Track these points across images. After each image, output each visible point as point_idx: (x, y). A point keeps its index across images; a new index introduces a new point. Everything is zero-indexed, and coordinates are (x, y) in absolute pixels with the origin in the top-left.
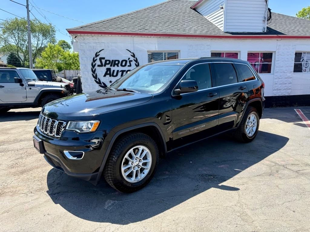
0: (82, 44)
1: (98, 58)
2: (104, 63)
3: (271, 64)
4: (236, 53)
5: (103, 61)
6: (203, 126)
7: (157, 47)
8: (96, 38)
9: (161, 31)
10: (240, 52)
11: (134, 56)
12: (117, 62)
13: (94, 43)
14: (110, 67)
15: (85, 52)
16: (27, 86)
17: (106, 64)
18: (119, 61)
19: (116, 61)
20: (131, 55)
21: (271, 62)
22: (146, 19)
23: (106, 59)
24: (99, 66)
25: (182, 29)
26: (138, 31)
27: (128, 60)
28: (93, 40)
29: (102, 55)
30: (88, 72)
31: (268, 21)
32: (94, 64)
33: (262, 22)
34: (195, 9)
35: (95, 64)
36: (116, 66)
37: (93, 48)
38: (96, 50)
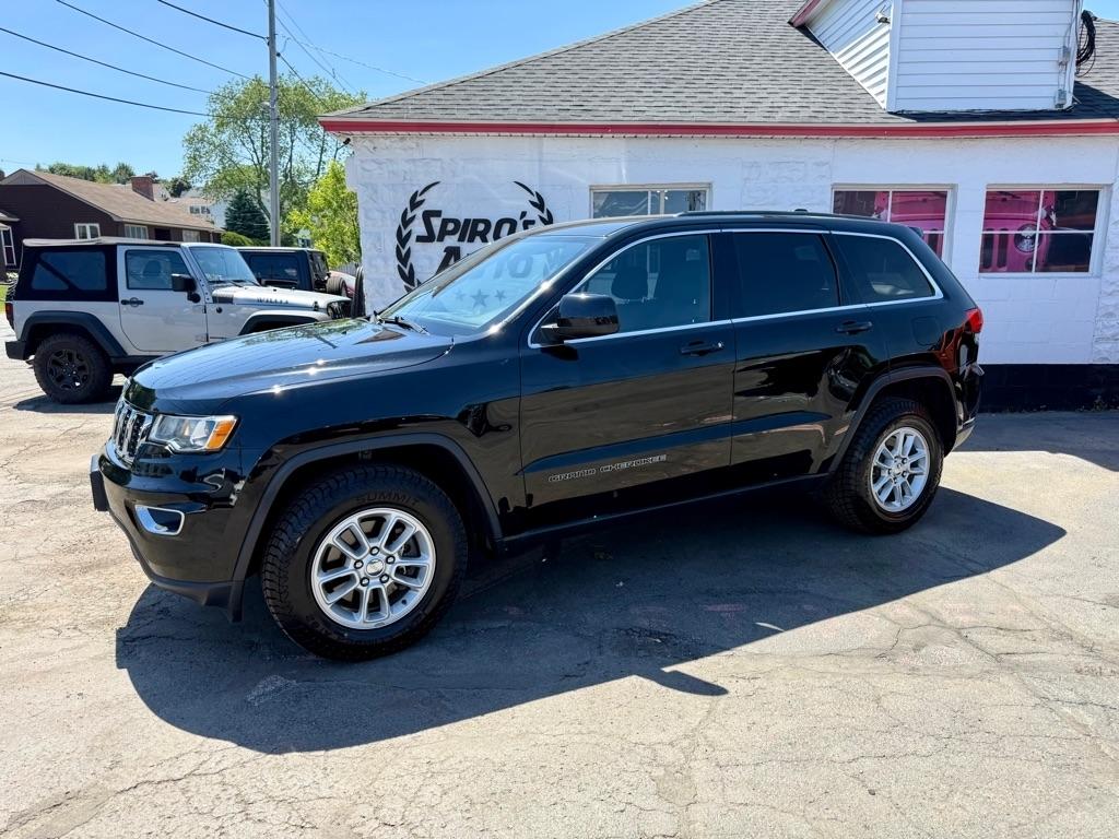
0: (367, 167)
1: (419, 212)
2: (437, 230)
3: (1092, 235)
4: (936, 193)
5: (436, 223)
6: (656, 459)
7: (624, 171)
8: (412, 140)
9: (640, 114)
10: (953, 187)
11: (540, 205)
12: (481, 227)
13: (407, 161)
14: (457, 244)
15: (376, 192)
16: (211, 301)
17: (444, 233)
18: (487, 223)
19: (477, 222)
20: (532, 203)
21: (1092, 228)
22: (603, 71)
23: (443, 216)
24: (420, 239)
25: (723, 105)
26: (554, 118)
27: (521, 218)
28: (405, 149)
29: (431, 201)
30: (385, 260)
31: (1078, 63)
32: (405, 233)
33: (1053, 67)
34: (804, 28)
35: (410, 233)
36: (478, 239)
37: (405, 179)
38: (412, 185)
